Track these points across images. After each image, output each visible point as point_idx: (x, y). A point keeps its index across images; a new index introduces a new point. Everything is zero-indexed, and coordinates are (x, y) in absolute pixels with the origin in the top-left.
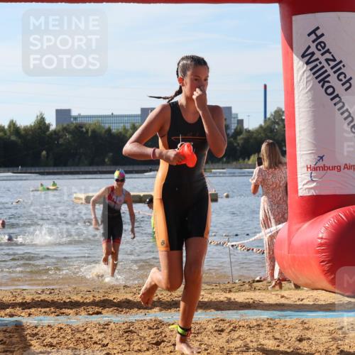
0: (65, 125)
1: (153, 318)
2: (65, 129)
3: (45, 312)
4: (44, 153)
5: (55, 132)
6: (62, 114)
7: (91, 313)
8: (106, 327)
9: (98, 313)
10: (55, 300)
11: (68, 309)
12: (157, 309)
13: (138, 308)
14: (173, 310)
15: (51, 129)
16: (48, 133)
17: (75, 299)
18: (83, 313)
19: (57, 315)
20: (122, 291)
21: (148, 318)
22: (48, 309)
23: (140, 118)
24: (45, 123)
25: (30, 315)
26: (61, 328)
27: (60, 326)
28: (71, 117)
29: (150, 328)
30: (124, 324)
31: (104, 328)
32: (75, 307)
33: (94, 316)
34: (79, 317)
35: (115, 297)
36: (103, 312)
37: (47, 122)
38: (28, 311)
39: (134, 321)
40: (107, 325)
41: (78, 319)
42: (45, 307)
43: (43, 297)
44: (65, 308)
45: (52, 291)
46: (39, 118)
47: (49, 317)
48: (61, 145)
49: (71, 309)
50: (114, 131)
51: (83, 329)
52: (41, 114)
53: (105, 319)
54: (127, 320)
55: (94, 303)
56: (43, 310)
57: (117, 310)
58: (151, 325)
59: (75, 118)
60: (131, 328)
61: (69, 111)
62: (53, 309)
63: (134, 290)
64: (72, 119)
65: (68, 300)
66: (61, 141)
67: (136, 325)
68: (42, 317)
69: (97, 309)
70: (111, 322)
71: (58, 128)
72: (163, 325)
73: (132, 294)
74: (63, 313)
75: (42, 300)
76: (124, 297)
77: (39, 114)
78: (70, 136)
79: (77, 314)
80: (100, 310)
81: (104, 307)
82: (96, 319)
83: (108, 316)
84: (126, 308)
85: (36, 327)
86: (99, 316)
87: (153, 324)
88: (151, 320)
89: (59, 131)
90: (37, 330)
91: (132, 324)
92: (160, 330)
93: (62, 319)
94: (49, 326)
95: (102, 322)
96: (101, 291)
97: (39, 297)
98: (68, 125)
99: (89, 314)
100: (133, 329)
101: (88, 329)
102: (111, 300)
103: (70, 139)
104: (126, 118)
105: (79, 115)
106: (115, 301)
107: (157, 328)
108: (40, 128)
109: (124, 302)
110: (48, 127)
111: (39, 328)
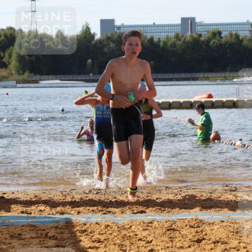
0: (109, 35)
1: (194, 217)
2: (108, 38)
3: (93, 211)
4: (90, 61)
5: (100, 41)
6: (106, 24)
7: (135, 212)
8: (150, 225)
9: (142, 212)
10: (102, 199)
11: (114, 208)
12: (197, 209)
13: (179, 208)
14: (213, 210)
15: (96, 39)
16: (93, 42)
17: (121, 199)
18: (129, 212)
19: (105, 214)
20: (164, 191)
21: (189, 217)
22: (95, 208)
23: (180, 27)
24: (90, 33)
25: (79, 213)
26: (108, 226)
27: (107, 223)
28: (114, 27)
29: (191, 227)
30: (166, 222)
31: (147, 226)
32: (121, 207)
33: (138, 214)
34: (124, 215)
35: (157, 197)
36: (147, 211)
37: (92, 32)
38: (77, 209)
39: (176, 220)
40: (151, 223)
41: (123, 218)
42: (92, 206)
43: (91, 196)
44: (112, 207)
45: (99, 191)
46: (85, 28)
47: (96, 215)
48: (106, 53)
49: (117, 208)
50: (155, 40)
51: (128, 227)
52: (86, 24)
53: (148, 217)
54: (170, 218)
55: (138, 203)
56: (91, 208)
57: (160, 209)
58: (192, 224)
59: (119, 28)
60: (174, 226)
61: (112, 21)
62: (100, 208)
63: (176, 191)
64: (116, 29)
65: (114, 200)
66: (106, 50)
67: (178, 224)
68: (90, 215)
69: (141, 208)
70: (154, 221)
71: (102, 37)
72: (203, 224)
73: (173, 195)
74: (110, 212)
75: (89, 199)
76: (167, 198)
77: (84, 24)
78: (114, 45)
79: (122, 213)
80: (144, 209)
81: (148, 207)
82: (140, 217)
83: (151, 215)
84: (169, 207)
85: (85, 225)
86: (143, 214)
87: (194, 223)
88: (192, 219)
89: (104, 41)
90: (86, 227)
91: (174, 222)
92: (201, 228)
93: (109, 217)
94: (97, 223)
95: (146, 221)
96: (144, 191)
97: (87, 197)
98: (112, 35)
99: (134, 213)
100: (175, 227)
101: (133, 227)
102: (154, 200)
103: (114, 48)
104: (167, 28)
105: (123, 25)
106: (158, 201)
107: (198, 227)
108: (85, 38)
109: (166, 202)
110: (93, 36)
111: (88, 225)
